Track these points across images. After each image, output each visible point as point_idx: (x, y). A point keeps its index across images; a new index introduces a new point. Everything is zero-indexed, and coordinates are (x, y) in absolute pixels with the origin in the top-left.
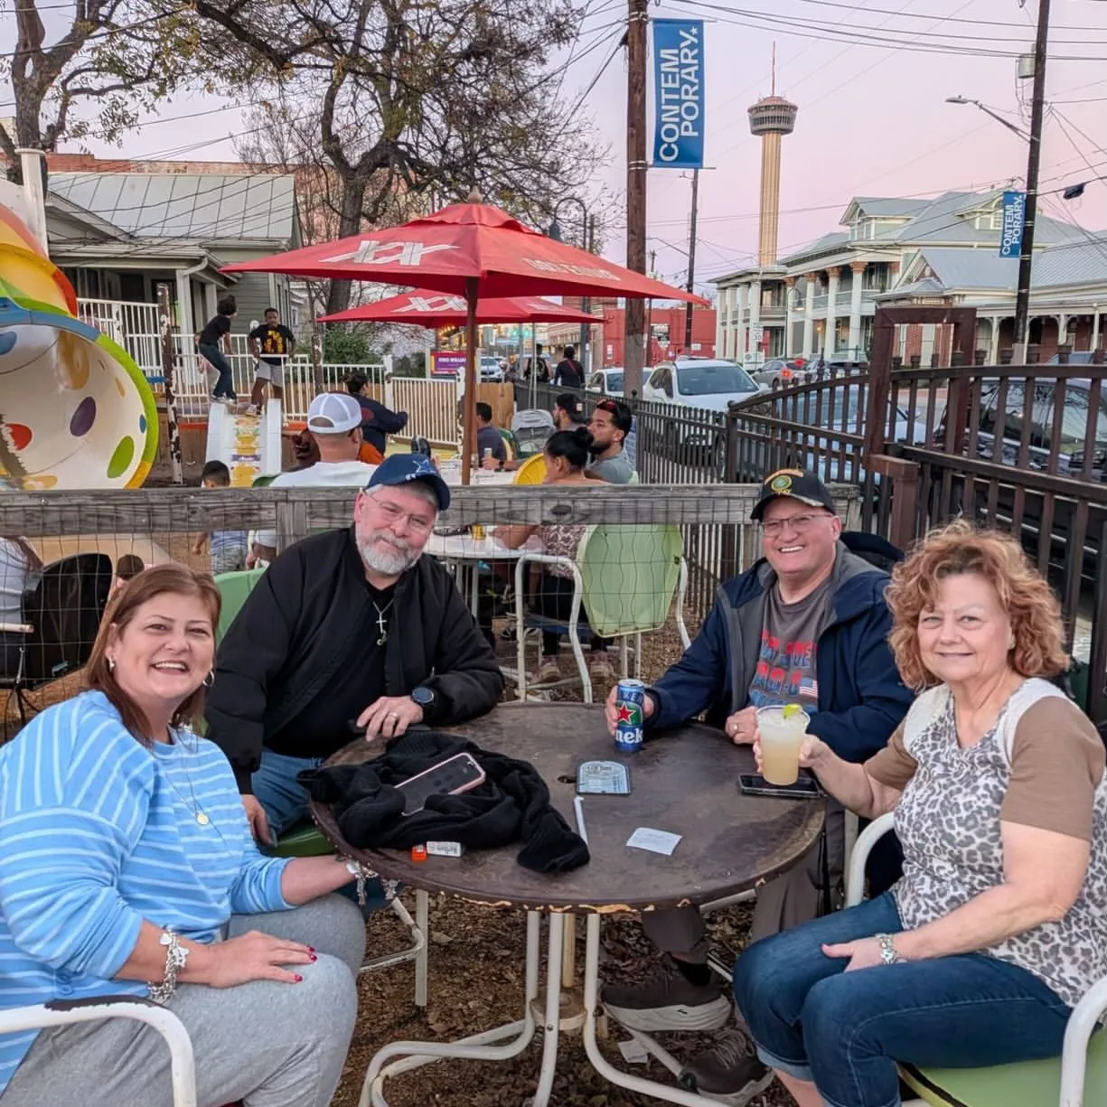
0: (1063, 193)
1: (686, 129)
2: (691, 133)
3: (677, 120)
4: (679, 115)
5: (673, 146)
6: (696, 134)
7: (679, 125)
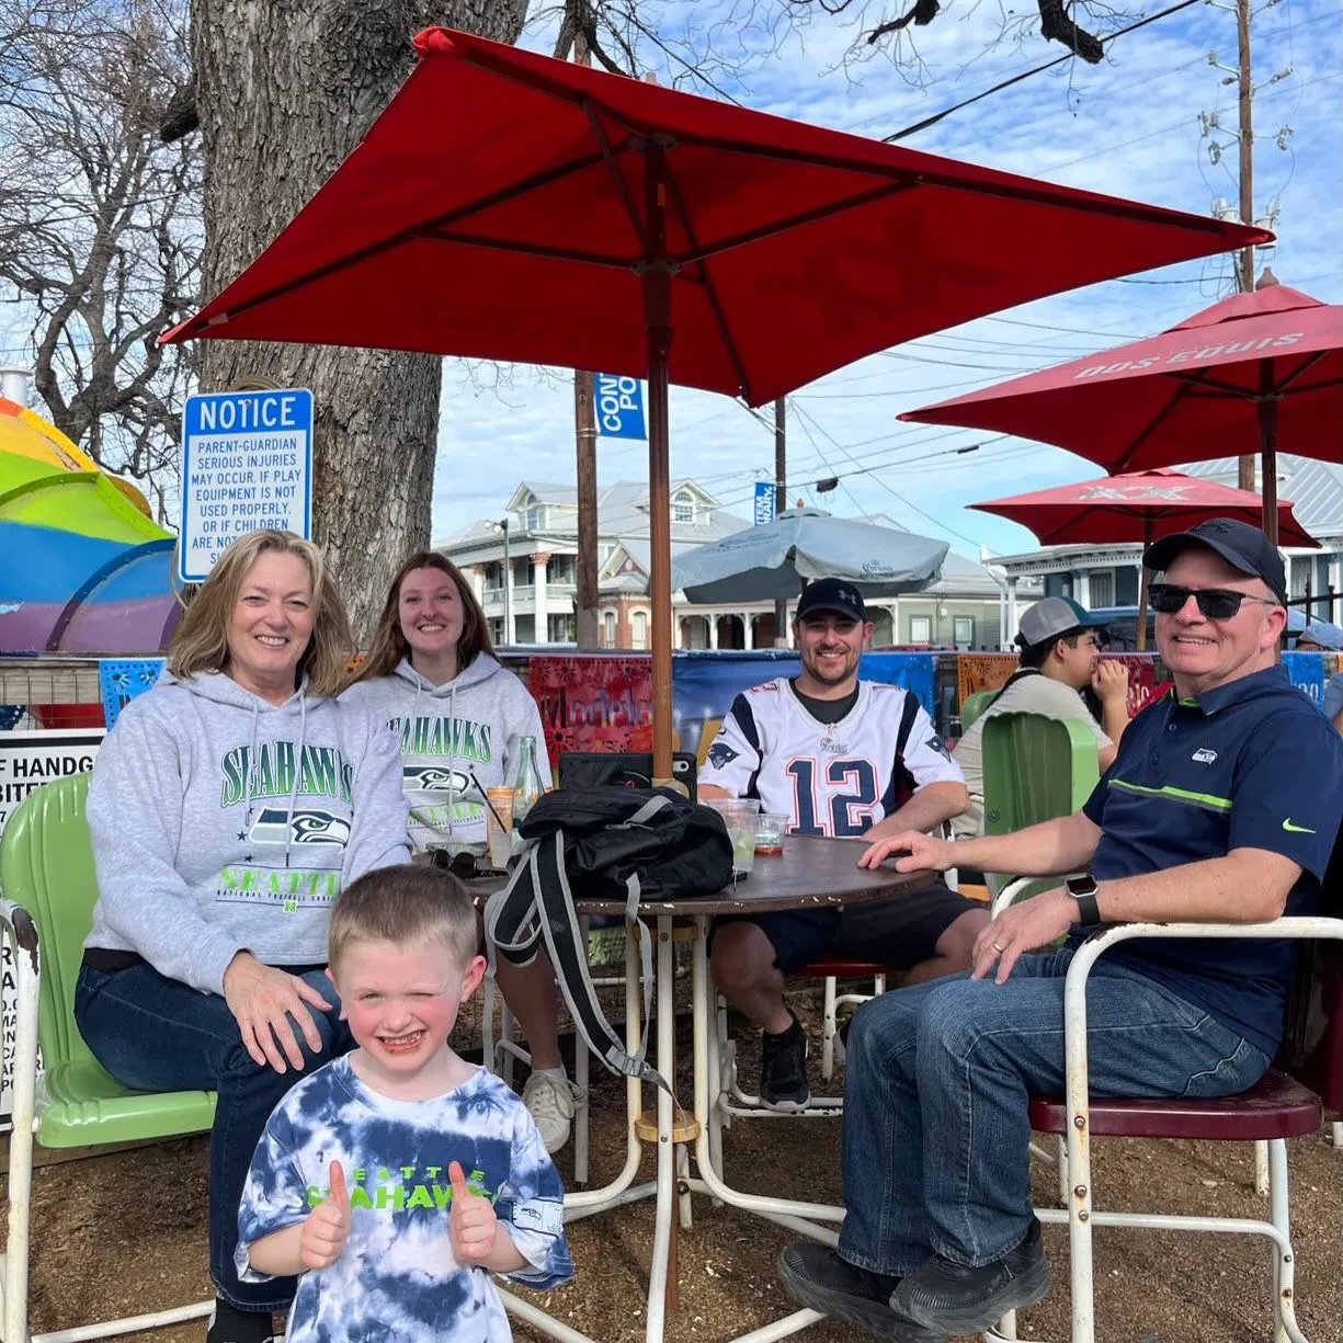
0: (815, 486)
1: (625, 402)
2: (630, 406)
3: (616, 393)
4: (616, 389)
5: (615, 418)
6: (635, 407)
7: (617, 398)
